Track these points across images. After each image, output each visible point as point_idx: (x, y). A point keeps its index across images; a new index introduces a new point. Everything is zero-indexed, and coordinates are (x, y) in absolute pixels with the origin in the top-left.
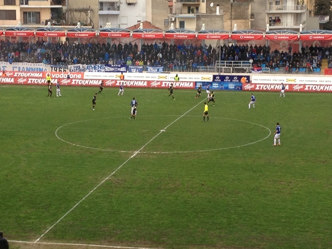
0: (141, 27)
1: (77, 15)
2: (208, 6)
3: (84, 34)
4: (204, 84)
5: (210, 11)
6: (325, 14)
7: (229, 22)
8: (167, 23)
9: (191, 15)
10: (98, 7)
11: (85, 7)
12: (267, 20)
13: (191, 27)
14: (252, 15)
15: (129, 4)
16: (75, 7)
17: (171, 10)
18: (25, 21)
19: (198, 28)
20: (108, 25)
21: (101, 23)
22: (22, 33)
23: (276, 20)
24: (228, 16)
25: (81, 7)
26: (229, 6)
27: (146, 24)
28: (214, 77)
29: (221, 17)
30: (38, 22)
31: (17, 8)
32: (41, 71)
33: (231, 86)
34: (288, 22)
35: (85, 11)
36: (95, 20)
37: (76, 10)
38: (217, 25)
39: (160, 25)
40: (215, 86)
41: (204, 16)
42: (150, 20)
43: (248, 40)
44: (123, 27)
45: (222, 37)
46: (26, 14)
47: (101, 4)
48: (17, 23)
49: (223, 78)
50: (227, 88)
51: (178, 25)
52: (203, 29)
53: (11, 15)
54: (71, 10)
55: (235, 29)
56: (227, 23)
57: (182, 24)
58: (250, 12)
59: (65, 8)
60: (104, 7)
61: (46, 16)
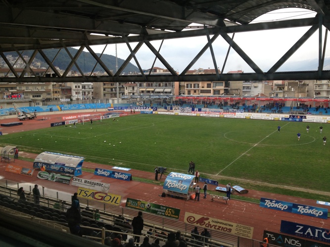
0: (260, 96)
1: (234, 91)
2: (288, 88)
3: (237, 98)
4: (285, 118)
5: (289, 90)
7: (297, 94)
8: (271, 94)
9: (281, 91)
10: (242, 88)
11: (238, 88)
12: (314, 93)
13: (281, 96)
14: (308, 91)
15: (255, 87)
16: (233, 88)
17: (272, 89)
18: (214, 94)
19: (284, 96)
20: (246, 95)
21: (243, 94)
22: (213, 98)
23: (318, 93)
24: (297, 91)
25: (236, 88)
26: (297, 87)
27: (262, 94)
28: (290, 116)
29: (294, 92)
30: (219, 94)
31: (211, 89)
32: (219, 112)
33: (298, 120)
34: (324, 94)
35: (237, 90)
36: (241, 93)
38: (292, 95)
39: (268, 95)
40: (290, 119)
41: (286, 91)
42: (263, 93)
43: (305, 101)
44: (252, 96)
45: (294, 100)
46: (214, 91)
47: (244, 87)
48: (211, 94)
49: (294, 116)
50: (296, 121)
51: (275, 95)
52: (286, 96)
53: (209, 92)
54: (232, 90)
55: (300, 97)
56: (296, 95)
57: (277, 95)
58: (306, 90)
59: (229, 89)
61: (222, 92)
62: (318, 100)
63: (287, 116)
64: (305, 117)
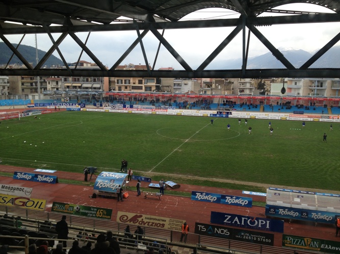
0: (190, 93)
1: (165, 88)
2: (215, 85)
3: (168, 95)
4: (213, 115)
5: (216, 87)
6: (262, 89)
7: (223, 91)
8: (200, 91)
9: (209, 89)
10: (173, 85)
11: (169, 85)
12: (239, 91)
13: (209, 93)
14: (233, 89)
15: (185, 84)
16: (164, 85)
17: (201, 87)
18: (146, 90)
19: (211, 94)
20: (177, 92)
21: (174, 91)
22: (145, 95)
23: (242, 91)
24: (223, 89)
25: (167, 85)
26: (224, 85)
27: (192, 92)
28: (218, 112)
29: (221, 89)
30: (151, 90)
31: (143, 85)
32: (151, 109)
33: (224, 116)
34: (247, 92)
35: (168, 86)
36: (172, 90)
37: (165, 86)
38: (219, 92)
39: (197, 92)
40: (218, 115)
41: (214, 89)
42: (193, 90)
43: (231, 98)
44: (183, 93)
45: (221, 97)
46: (146, 87)
47: (175, 84)
48: (143, 91)
49: (221, 113)
50: (222, 117)
52: (214, 94)
53: (140, 88)
54: (163, 86)
55: (226, 94)
56: (223, 92)
57: (205, 92)
58: (232, 88)
59: (161, 85)
60: (176, 85)
61: (153, 88)
62: (242, 97)
63: (215, 112)
64: (231, 113)
